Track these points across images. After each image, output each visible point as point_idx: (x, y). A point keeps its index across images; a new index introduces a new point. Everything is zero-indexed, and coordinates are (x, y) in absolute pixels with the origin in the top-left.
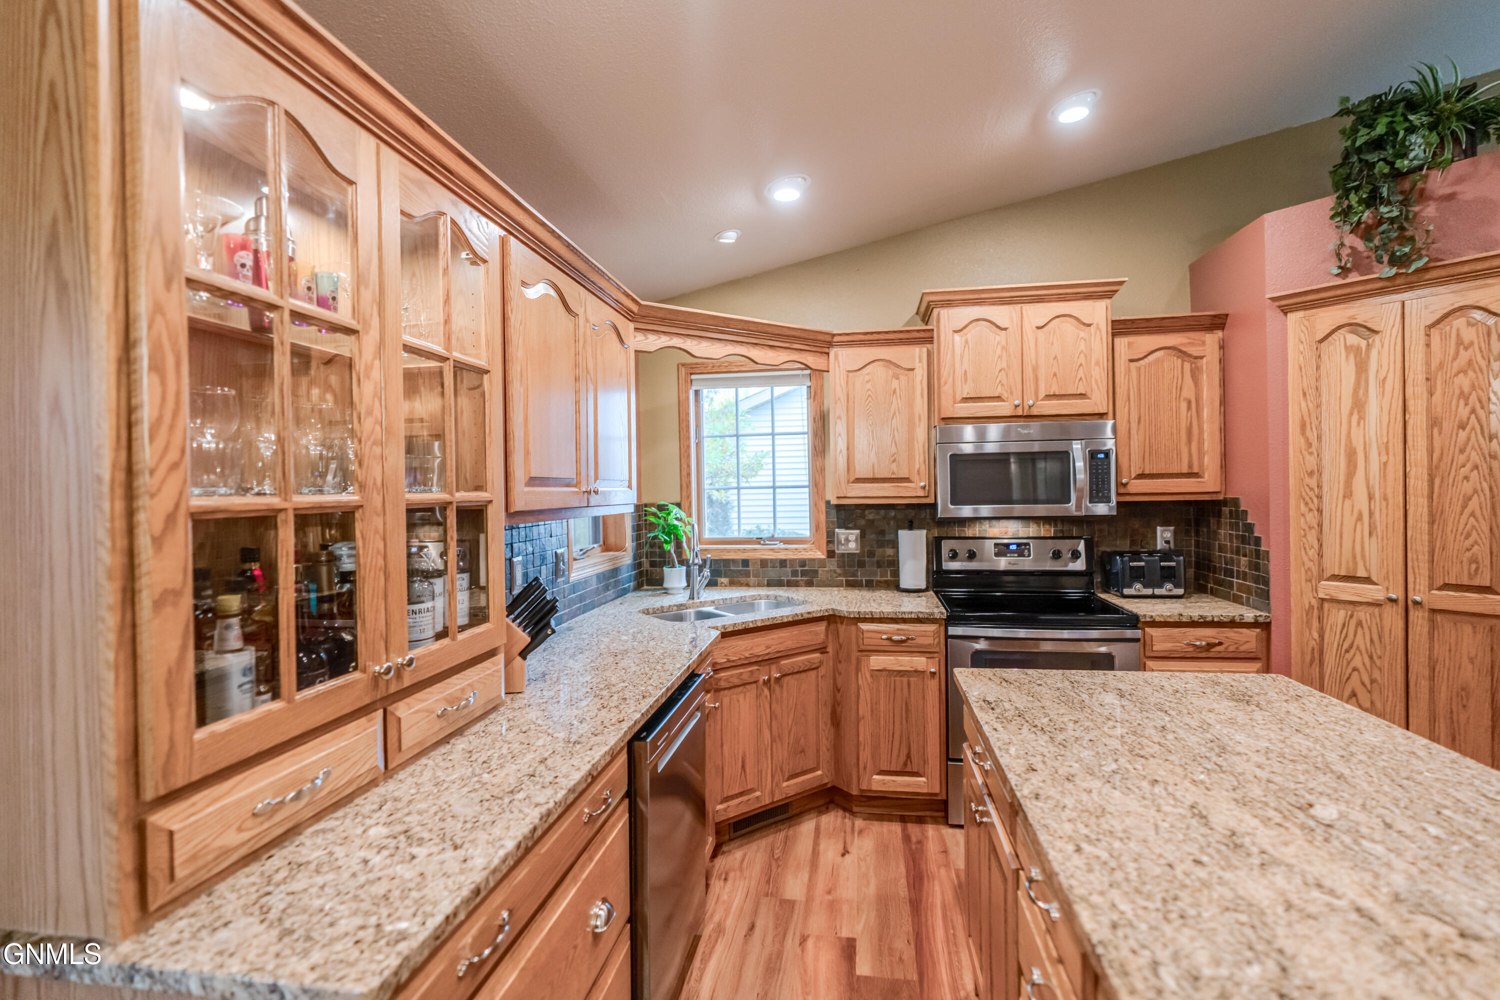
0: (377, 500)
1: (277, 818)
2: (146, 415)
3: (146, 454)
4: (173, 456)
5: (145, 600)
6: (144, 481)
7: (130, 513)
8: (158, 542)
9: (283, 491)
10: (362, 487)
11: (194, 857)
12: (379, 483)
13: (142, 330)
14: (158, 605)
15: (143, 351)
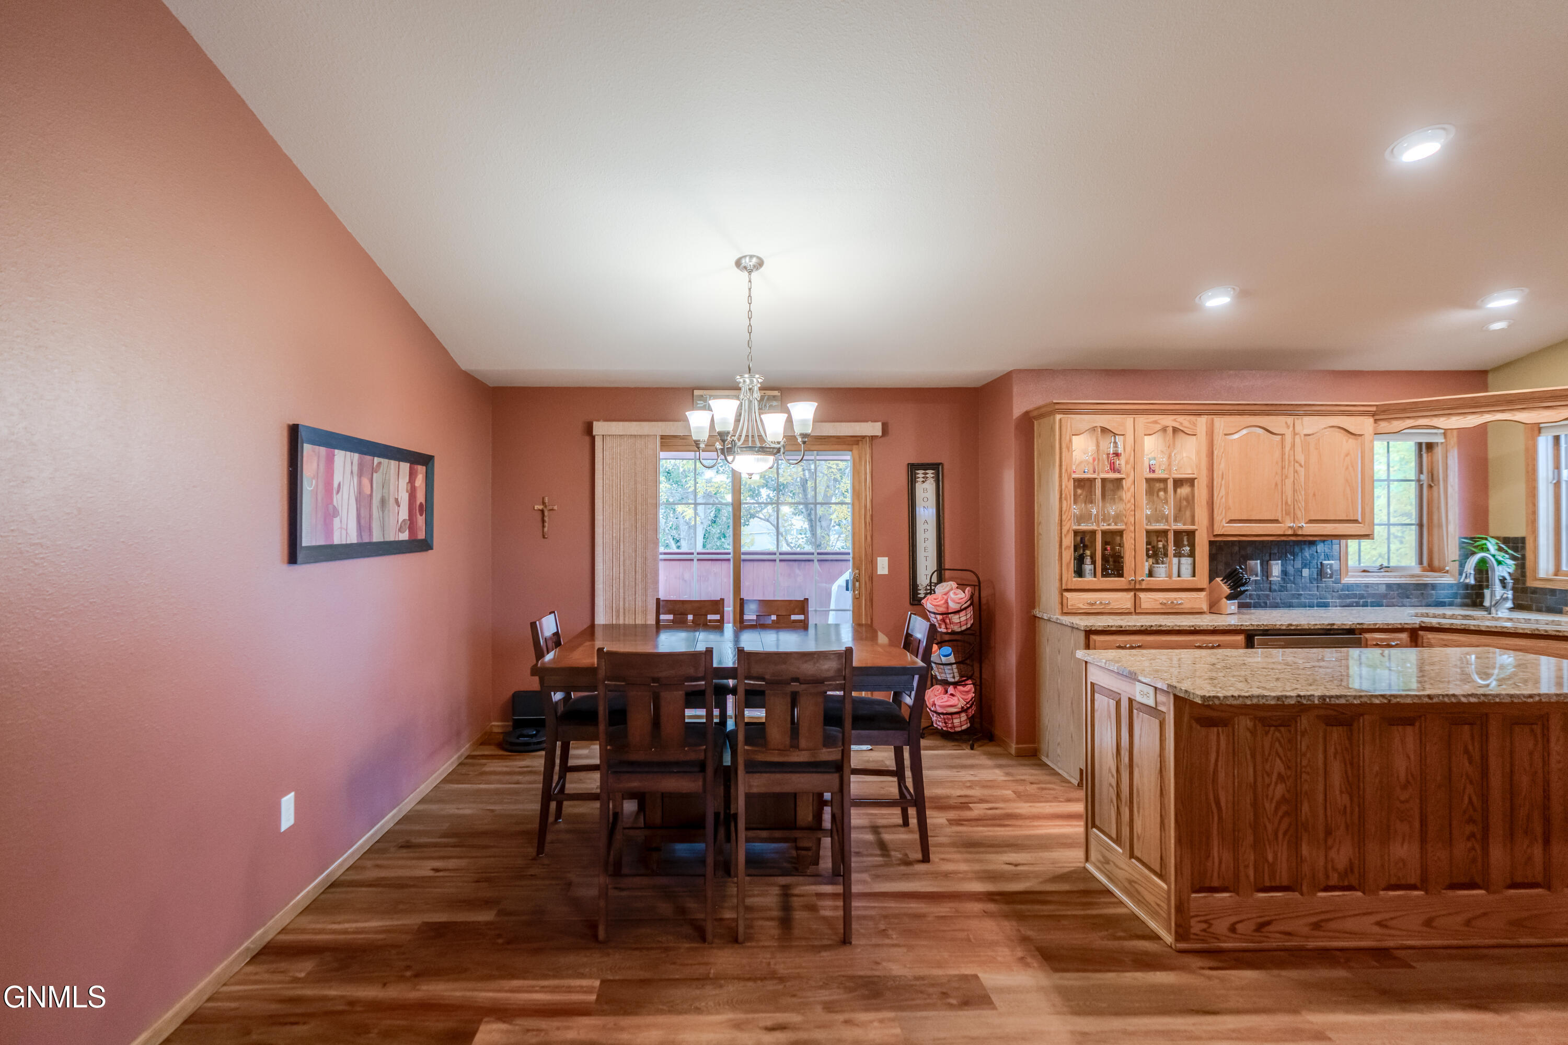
0: (1132, 528)
1: (1094, 607)
2: (1064, 509)
3: (1064, 517)
4: (1069, 517)
5: (1063, 547)
6: (1064, 523)
7: (1061, 529)
8: (1065, 536)
9: (1098, 525)
10: (1126, 524)
11: (1072, 605)
12: (1133, 522)
13: (1063, 492)
14: (1065, 549)
15: (1063, 496)
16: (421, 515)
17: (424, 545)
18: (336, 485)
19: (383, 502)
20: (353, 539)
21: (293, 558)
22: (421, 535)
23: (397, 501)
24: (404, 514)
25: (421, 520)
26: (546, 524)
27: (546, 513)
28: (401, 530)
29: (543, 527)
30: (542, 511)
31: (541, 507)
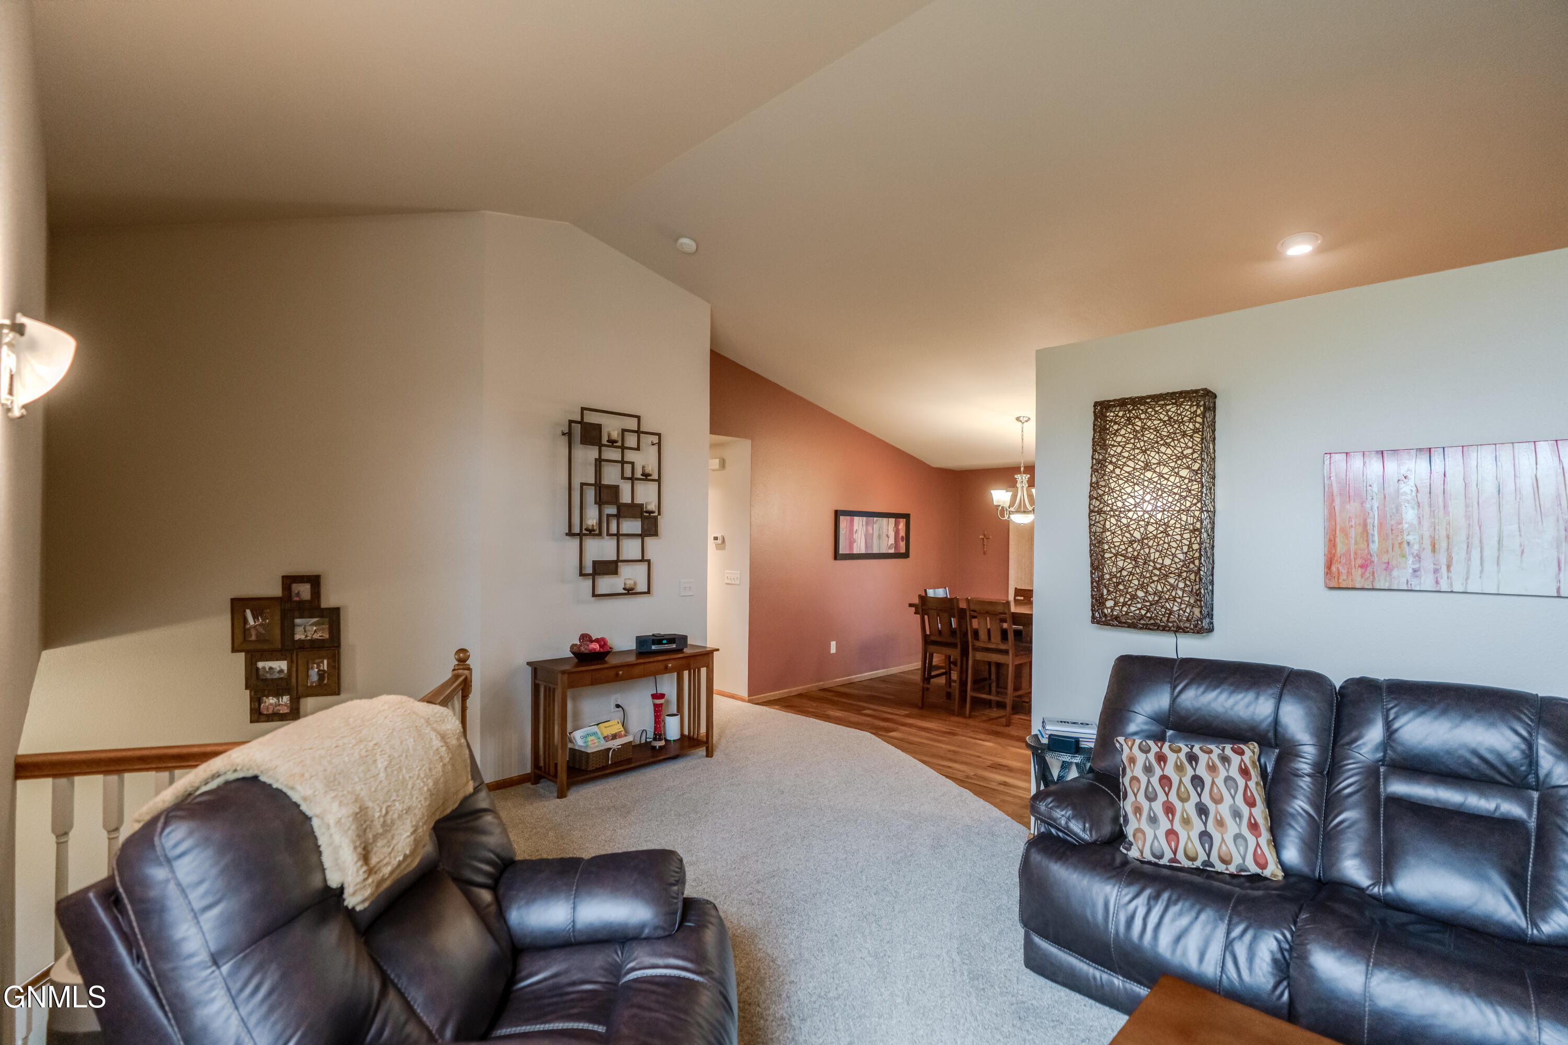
16: (903, 541)
17: (906, 555)
18: (855, 530)
19: (879, 537)
20: (863, 551)
21: (836, 558)
22: (903, 550)
23: (888, 536)
24: (892, 541)
25: (902, 544)
26: (985, 547)
27: (985, 540)
28: (890, 548)
29: (984, 548)
30: (983, 539)
31: (982, 537)
